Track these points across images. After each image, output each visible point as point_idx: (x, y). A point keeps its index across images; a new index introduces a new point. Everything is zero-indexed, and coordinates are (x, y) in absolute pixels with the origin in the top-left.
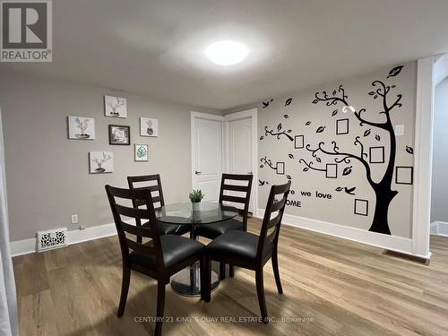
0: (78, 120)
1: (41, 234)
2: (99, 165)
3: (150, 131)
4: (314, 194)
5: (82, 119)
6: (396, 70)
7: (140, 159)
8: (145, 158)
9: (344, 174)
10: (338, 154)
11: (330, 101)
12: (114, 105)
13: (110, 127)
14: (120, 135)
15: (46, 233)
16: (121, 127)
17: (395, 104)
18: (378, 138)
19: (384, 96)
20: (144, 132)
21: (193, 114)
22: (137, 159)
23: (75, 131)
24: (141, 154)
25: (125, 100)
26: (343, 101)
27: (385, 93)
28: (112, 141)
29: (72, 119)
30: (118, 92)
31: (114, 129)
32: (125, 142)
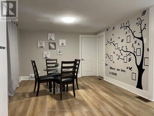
0: (40, 42)
1: (30, 75)
2: (46, 56)
3: (63, 44)
4: (120, 70)
5: (41, 42)
6: (144, 13)
7: (59, 54)
8: (61, 54)
9: (129, 61)
10: (127, 52)
11: (125, 27)
12: (50, 36)
13: (49, 43)
14: (53, 46)
15: (31, 75)
16: (53, 43)
17: (144, 28)
18: (139, 44)
19: (141, 25)
20: (60, 44)
21: (81, 36)
22: (58, 54)
23: (39, 45)
24: (60, 52)
25: (54, 34)
26: (129, 27)
27: (141, 23)
28: (50, 48)
29: (38, 42)
30: (52, 32)
31: (50, 44)
32: (54, 48)
